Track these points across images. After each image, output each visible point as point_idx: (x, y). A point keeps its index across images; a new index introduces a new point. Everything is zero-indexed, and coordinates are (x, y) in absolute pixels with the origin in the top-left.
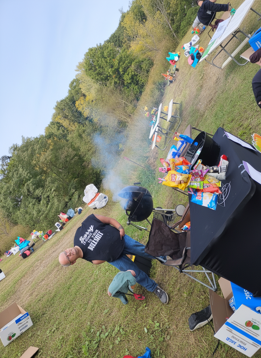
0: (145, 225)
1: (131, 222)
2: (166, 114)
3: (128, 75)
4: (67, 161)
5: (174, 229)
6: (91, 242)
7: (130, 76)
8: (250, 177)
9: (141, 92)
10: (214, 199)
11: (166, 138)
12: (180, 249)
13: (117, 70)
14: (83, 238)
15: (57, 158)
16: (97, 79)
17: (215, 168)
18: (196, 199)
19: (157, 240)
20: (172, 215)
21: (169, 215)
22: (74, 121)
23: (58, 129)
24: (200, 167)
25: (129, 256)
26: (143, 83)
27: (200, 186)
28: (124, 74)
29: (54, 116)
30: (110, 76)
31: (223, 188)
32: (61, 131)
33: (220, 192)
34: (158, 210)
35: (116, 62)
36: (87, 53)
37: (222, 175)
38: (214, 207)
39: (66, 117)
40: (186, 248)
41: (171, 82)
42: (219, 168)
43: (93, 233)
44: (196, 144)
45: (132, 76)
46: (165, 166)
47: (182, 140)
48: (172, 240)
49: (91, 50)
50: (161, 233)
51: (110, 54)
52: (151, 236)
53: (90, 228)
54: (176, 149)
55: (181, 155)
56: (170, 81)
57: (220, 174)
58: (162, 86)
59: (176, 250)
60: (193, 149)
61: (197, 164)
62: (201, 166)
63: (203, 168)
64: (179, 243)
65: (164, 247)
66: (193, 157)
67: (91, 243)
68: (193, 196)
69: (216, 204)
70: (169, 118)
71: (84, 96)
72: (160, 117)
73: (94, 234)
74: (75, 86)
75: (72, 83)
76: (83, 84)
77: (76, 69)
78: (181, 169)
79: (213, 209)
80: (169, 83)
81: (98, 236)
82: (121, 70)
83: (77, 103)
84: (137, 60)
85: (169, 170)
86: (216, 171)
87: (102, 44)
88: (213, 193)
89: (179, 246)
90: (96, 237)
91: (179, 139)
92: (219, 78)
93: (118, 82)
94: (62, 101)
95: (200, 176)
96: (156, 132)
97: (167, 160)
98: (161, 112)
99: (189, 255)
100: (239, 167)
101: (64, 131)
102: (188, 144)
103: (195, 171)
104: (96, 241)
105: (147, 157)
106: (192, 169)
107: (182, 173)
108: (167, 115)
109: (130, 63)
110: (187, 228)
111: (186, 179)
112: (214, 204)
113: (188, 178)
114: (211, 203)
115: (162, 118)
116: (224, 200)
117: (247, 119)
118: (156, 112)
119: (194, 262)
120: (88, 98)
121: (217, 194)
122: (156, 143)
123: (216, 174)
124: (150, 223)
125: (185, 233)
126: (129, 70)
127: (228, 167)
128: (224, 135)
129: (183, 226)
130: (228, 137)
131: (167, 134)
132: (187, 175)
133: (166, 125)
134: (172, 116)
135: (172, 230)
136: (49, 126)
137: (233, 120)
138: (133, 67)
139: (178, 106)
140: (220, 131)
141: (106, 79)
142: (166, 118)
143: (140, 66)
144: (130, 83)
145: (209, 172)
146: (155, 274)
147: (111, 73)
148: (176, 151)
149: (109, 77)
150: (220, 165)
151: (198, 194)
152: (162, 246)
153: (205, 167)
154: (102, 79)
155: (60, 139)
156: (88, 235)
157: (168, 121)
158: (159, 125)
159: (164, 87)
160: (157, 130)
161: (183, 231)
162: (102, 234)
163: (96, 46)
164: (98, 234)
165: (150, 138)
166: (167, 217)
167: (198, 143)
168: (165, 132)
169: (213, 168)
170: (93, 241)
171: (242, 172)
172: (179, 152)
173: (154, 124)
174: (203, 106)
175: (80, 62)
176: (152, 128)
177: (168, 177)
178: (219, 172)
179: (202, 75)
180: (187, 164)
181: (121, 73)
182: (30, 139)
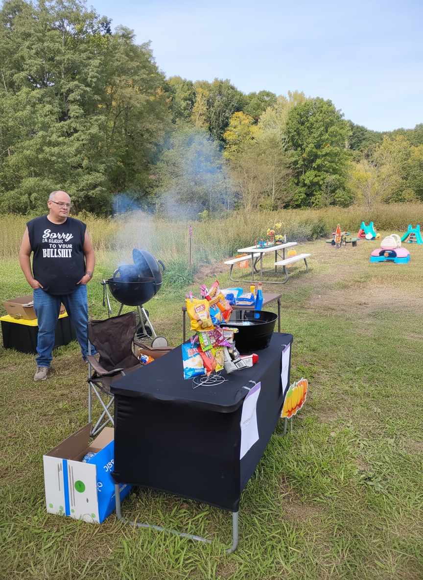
0: (115, 308)
1: (107, 286)
2: (284, 257)
3: (316, 176)
4: (142, 135)
5: (134, 344)
6: (52, 248)
7: (316, 180)
8: (244, 399)
9: (298, 206)
10: (196, 371)
11: (250, 274)
12: (116, 365)
13: (316, 156)
14: (50, 233)
15: (140, 116)
16: (289, 132)
17: (236, 354)
18: (189, 351)
19: (110, 331)
20: (147, 336)
21: (145, 332)
22: (208, 119)
23: (185, 99)
24: (229, 334)
25: (63, 308)
26: (313, 203)
27: (206, 346)
28: (315, 169)
29: (204, 84)
30: (303, 150)
31: (215, 376)
32: (183, 104)
33: (209, 374)
34: (143, 313)
35: (327, 149)
36: (322, 100)
37: (232, 367)
38: (188, 375)
39: (210, 104)
40: (122, 370)
41: (333, 243)
42: (239, 359)
43: (65, 243)
44: (257, 316)
45: (317, 183)
46: (210, 291)
47: (255, 297)
48: (122, 350)
49: (329, 103)
50: (121, 331)
51: (336, 136)
52: (111, 320)
53: (68, 234)
54: (238, 295)
55: (233, 306)
56: (333, 241)
57: (232, 364)
58: (320, 232)
59: (112, 362)
60: (249, 315)
61: (231, 329)
62: (231, 336)
63: (230, 338)
64: (122, 360)
65: (107, 343)
66: (237, 321)
67: (52, 250)
68: (190, 345)
69: (192, 377)
70: (281, 263)
71: (256, 122)
72: (276, 251)
73: (64, 246)
74: (265, 101)
75: (268, 94)
76: (274, 113)
77: (291, 91)
78: (216, 312)
79: (184, 377)
80: (330, 240)
81: (65, 253)
82: (319, 161)
83: (240, 114)
84: (342, 179)
85: (208, 298)
86: (233, 357)
87: (343, 118)
88: (204, 367)
89: (118, 363)
90: (62, 250)
91: (254, 292)
92: (367, 306)
93: (298, 166)
94: (233, 88)
95: (218, 341)
96: (252, 256)
97: (219, 291)
98: (284, 249)
99: (116, 378)
100: (251, 381)
101: (185, 109)
102: (254, 307)
103: (221, 331)
104: (57, 254)
105: (208, 262)
106: (222, 326)
107: (211, 316)
108: (284, 259)
109: (335, 171)
110: (146, 361)
111: (206, 326)
112: (190, 374)
113: (208, 327)
114: (191, 370)
115: (276, 254)
116: (201, 384)
117: (324, 367)
118: (281, 241)
119: (113, 387)
120: (254, 128)
121: (205, 372)
122: (236, 263)
123: (230, 359)
124: (120, 313)
125: (138, 362)
126: (323, 174)
127: (245, 369)
128: (285, 346)
129: (144, 354)
130: (284, 352)
131: (257, 271)
132: (210, 323)
133: (269, 264)
134: (284, 266)
135: (133, 343)
136: (184, 82)
137: (314, 350)
138: (331, 178)
139: (304, 268)
140: (288, 339)
141: (296, 146)
142: (277, 259)
143: (335, 189)
144: (305, 185)
145: (228, 348)
146: (60, 354)
147: (308, 149)
148: (235, 296)
149: (301, 147)
150: (242, 358)
151: (195, 350)
152: (106, 341)
153: (231, 341)
154: (292, 139)
155: (171, 107)
156: (57, 238)
157: (276, 264)
158: (264, 254)
159: (322, 236)
160: (255, 255)
161: (138, 358)
162: (70, 256)
163: (337, 110)
164: (67, 250)
165: (239, 251)
166: (141, 331)
167: (259, 317)
168: (258, 267)
169: (234, 351)
170: (55, 250)
171: (246, 388)
172: (236, 302)
173: (262, 247)
174: (317, 301)
175: (304, 95)
176: (255, 247)
177: (199, 302)
178: (234, 361)
179: (363, 280)
180: (225, 317)
181: (314, 165)
182: (151, 56)
